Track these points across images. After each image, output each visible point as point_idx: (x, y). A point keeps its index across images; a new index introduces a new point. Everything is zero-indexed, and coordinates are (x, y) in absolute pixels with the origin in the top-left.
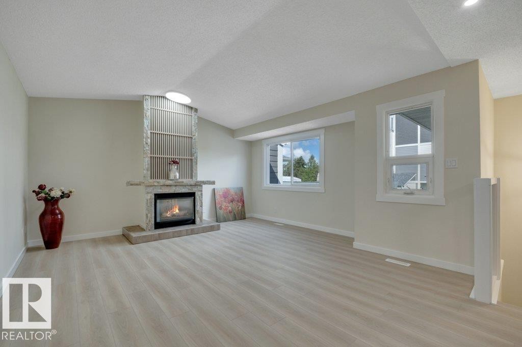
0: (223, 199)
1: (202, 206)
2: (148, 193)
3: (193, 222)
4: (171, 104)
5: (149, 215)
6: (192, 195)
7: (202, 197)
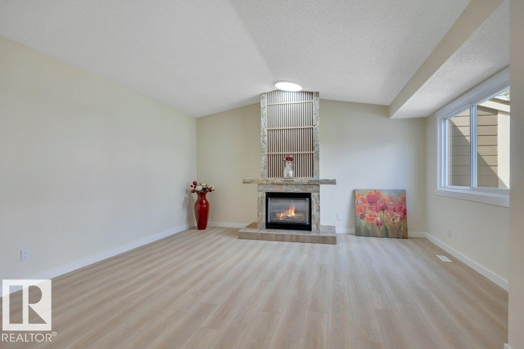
0: (367, 205)
1: (319, 210)
2: (259, 191)
3: (308, 228)
4: (284, 96)
5: (260, 213)
6: (307, 196)
7: (319, 200)
